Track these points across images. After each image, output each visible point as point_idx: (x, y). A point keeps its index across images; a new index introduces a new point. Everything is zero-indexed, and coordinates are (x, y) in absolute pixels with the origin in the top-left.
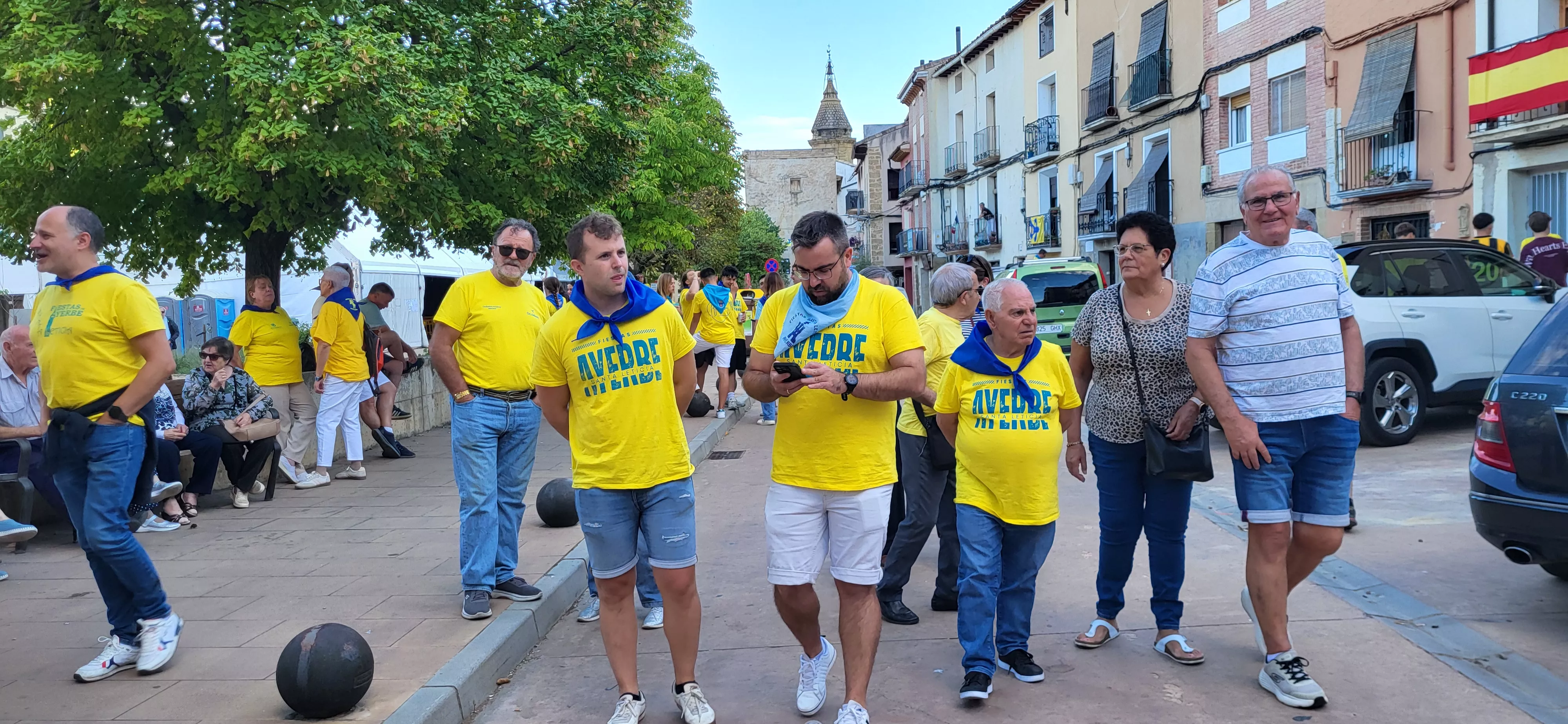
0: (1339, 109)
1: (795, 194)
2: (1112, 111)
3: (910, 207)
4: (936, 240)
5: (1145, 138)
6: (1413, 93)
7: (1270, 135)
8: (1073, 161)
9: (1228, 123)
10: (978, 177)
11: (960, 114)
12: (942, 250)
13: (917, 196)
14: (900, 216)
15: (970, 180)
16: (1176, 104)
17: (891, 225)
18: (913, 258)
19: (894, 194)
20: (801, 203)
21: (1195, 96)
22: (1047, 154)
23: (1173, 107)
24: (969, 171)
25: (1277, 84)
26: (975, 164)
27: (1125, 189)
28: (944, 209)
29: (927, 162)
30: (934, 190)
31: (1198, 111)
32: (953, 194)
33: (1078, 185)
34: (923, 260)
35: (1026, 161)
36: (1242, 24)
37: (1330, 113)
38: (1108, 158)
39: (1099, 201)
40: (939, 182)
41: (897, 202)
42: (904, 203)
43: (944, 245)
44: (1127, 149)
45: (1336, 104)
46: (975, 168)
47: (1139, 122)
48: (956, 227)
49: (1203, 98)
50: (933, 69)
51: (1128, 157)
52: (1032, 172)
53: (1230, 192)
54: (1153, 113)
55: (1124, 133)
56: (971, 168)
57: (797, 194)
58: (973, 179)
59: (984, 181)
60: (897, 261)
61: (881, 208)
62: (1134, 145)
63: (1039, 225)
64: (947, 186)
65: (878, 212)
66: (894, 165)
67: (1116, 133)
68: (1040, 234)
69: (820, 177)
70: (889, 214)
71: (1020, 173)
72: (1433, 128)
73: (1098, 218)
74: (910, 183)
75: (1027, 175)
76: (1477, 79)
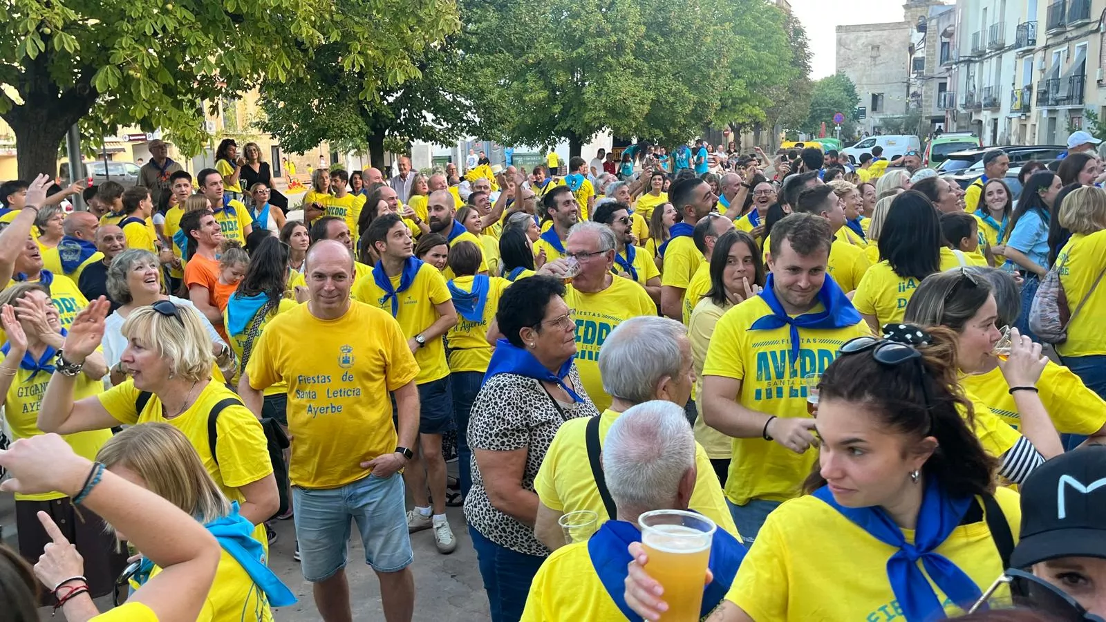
1: (874, 58)
2: (1062, 25)
3: (950, 74)
4: (960, 100)
5: (1077, 45)
8: (1040, 54)
10: (991, 57)
11: (986, 9)
12: (964, 108)
14: (946, 78)
15: (986, 59)
16: (1092, 25)
17: (940, 84)
18: (949, 112)
20: (879, 64)
21: (1099, 23)
22: (1026, 48)
23: (1090, 28)
24: (986, 52)
26: (990, 48)
27: (1064, 77)
28: (968, 77)
29: (961, 42)
30: (963, 65)
31: (1099, 34)
32: (976, 67)
33: (1043, 71)
34: (953, 115)
35: (1017, 50)
38: (1058, 54)
39: (1048, 84)
40: (967, 58)
41: (944, 68)
42: (948, 70)
43: (966, 104)
44: (1067, 51)
46: (990, 50)
47: (1075, 34)
49: (1102, 25)
51: (1067, 56)
52: (1020, 58)
54: (1081, 29)
55: (1068, 40)
56: (988, 51)
57: (876, 57)
58: (988, 58)
59: (994, 59)
60: (939, 112)
61: (933, 72)
62: (1071, 48)
63: (1018, 96)
64: (972, 61)
65: (931, 75)
66: (945, 40)
67: (1063, 39)
68: (1018, 102)
69: (896, 44)
70: (938, 76)
71: (1014, 58)
73: (1047, 96)
74: (948, 58)
75: (1017, 60)
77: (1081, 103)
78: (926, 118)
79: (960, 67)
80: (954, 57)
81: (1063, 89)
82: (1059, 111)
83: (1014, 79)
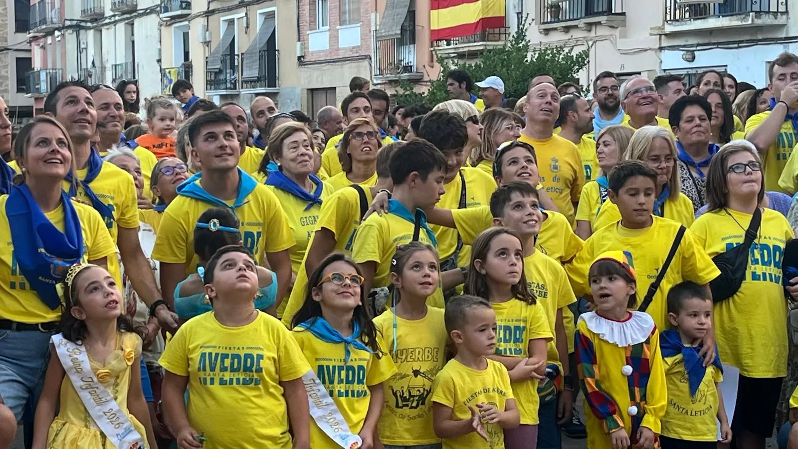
0: (378, 14)
3: (41, 44)
5: (259, 12)
6: (414, 11)
7: (340, 25)
8: (201, 21)
9: (315, 10)
10: (115, 22)
13: (50, 33)
14: (30, 51)
15: (107, 24)
17: (18, 59)
19: (22, 27)
22: (179, 12)
24: (107, 15)
26: (112, 10)
27: (242, 54)
28: (79, 50)
29: (62, 1)
30: (70, 31)
32: (89, 36)
33: (207, 43)
35: (162, 15)
37: (373, 16)
38: (231, 22)
39: (223, 62)
40: (75, 22)
41: (28, 36)
42: (35, 38)
44: (245, 18)
45: (376, 10)
46: (112, 13)
48: (93, 71)
51: (245, 25)
52: (167, 25)
53: (316, 65)
55: (242, 5)
56: (108, 13)
58: (110, 23)
59: (121, 27)
60: (24, 100)
61: (6, 41)
62: (250, 16)
63: (173, 77)
64: (83, 28)
65: (3, 45)
67: (237, 2)
70: (15, 48)
71: (156, 26)
72: (424, 37)
73: (222, 77)
74: (43, 21)
75: (163, 28)
76: (434, 13)
77: (273, 83)
79: (67, 33)
80: (55, 20)
81: (251, 68)
82: (242, 97)
83: (160, 54)
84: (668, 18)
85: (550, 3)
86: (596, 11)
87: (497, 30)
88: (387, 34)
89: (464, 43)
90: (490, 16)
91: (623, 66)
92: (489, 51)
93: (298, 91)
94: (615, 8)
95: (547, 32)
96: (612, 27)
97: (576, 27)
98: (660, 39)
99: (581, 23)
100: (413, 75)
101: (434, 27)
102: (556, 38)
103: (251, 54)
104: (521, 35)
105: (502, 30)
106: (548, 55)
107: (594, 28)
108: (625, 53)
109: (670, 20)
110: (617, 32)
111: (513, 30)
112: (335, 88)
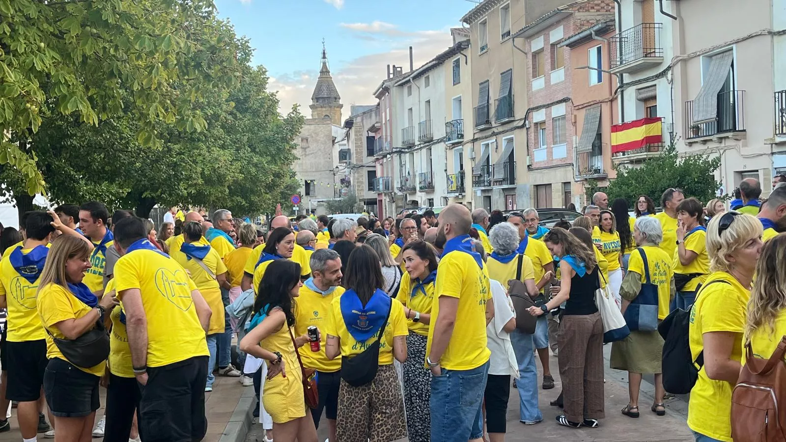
0: (577, 137)
1: (304, 149)
2: (488, 122)
3: (381, 163)
4: (397, 184)
5: (503, 138)
6: (601, 134)
7: (554, 145)
8: (470, 145)
9: (538, 135)
10: (421, 148)
11: (411, 109)
12: (400, 191)
13: (385, 156)
14: (375, 166)
15: (416, 150)
17: (369, 172)
18: (383, 194)
19: (371, 152)
20: (308, 155)
21: (523, 121)
22: (457, 141)
23: (515, 124)
24: (416, 144)
25: (556, 120)
26: (419, 141)
27: (495, 164)
28: (401, 166)
29: (391, 137)
30: (396, 154)
31: (525, 129)
32: (407, 157)
33: (473, 159)
34: (389, 196)
35: (447, 143)
36: (541, 89)
37: (574, 138)
38: (487, 145)
39: (483, 170)
40: (398, 149)
41: (374, 158)
42: (377, 159)
43: (401, 188)
44: (495, 143)
45: (576, 134)
46: (419, 143)
47: (501, 129)
48: (409, 177)
49: (527, 122)
50: (395, 81)
51: (495, 147)
52: (450, 149)
53: (539, 171)
54: (506, 125)
55: (494, 134)
56: (417, 143)
57: (306, 148)
58: (418, 149)
59: (424, 151)
60: (372, 195)
61: (362, 161)
62: (499, 141)
63: (454, 180)
64: (403, 152)
65: (360, 164)
66: (371, 134)
67: (490, 133)
68: (454, 185)
69: (321, 137)
70: (368, 165)
71: (444, 149)
72: (607, 151)
73: (482, 179)
74: (381, 149)
75: (447, 151)
76: (614, 134)
77: (512, 182)
78: (360, 200)
79: (394, 156)
80: (387, 149)
81: (499, 173)
82: (494, 191)
83: (446, 166)
84: (777, 132)
85: (692, 125)
86: (724, 129)
87: (656, 144)
88: (583, 149)
89: (634, 153)
90: (651, 135)
91: (745, 166)
92: (650, 159)
93: (528, 186)
94: (739, 127)
95: (691, 144)
96: (737, 140)
97: (711, 140)
98: (772, 147)
99: (715, 138)
100: (601, 175)
101: (614, 144)
102: (697, 148)
103: (499, 164)
104: (672, 148)
105: (660, 144)
106: (692, 161)
107: (723, 141)
108: (746, 157)
109: (779, 134)
110: (740, 143)
111: (667, 143)
112: (551, 184)
